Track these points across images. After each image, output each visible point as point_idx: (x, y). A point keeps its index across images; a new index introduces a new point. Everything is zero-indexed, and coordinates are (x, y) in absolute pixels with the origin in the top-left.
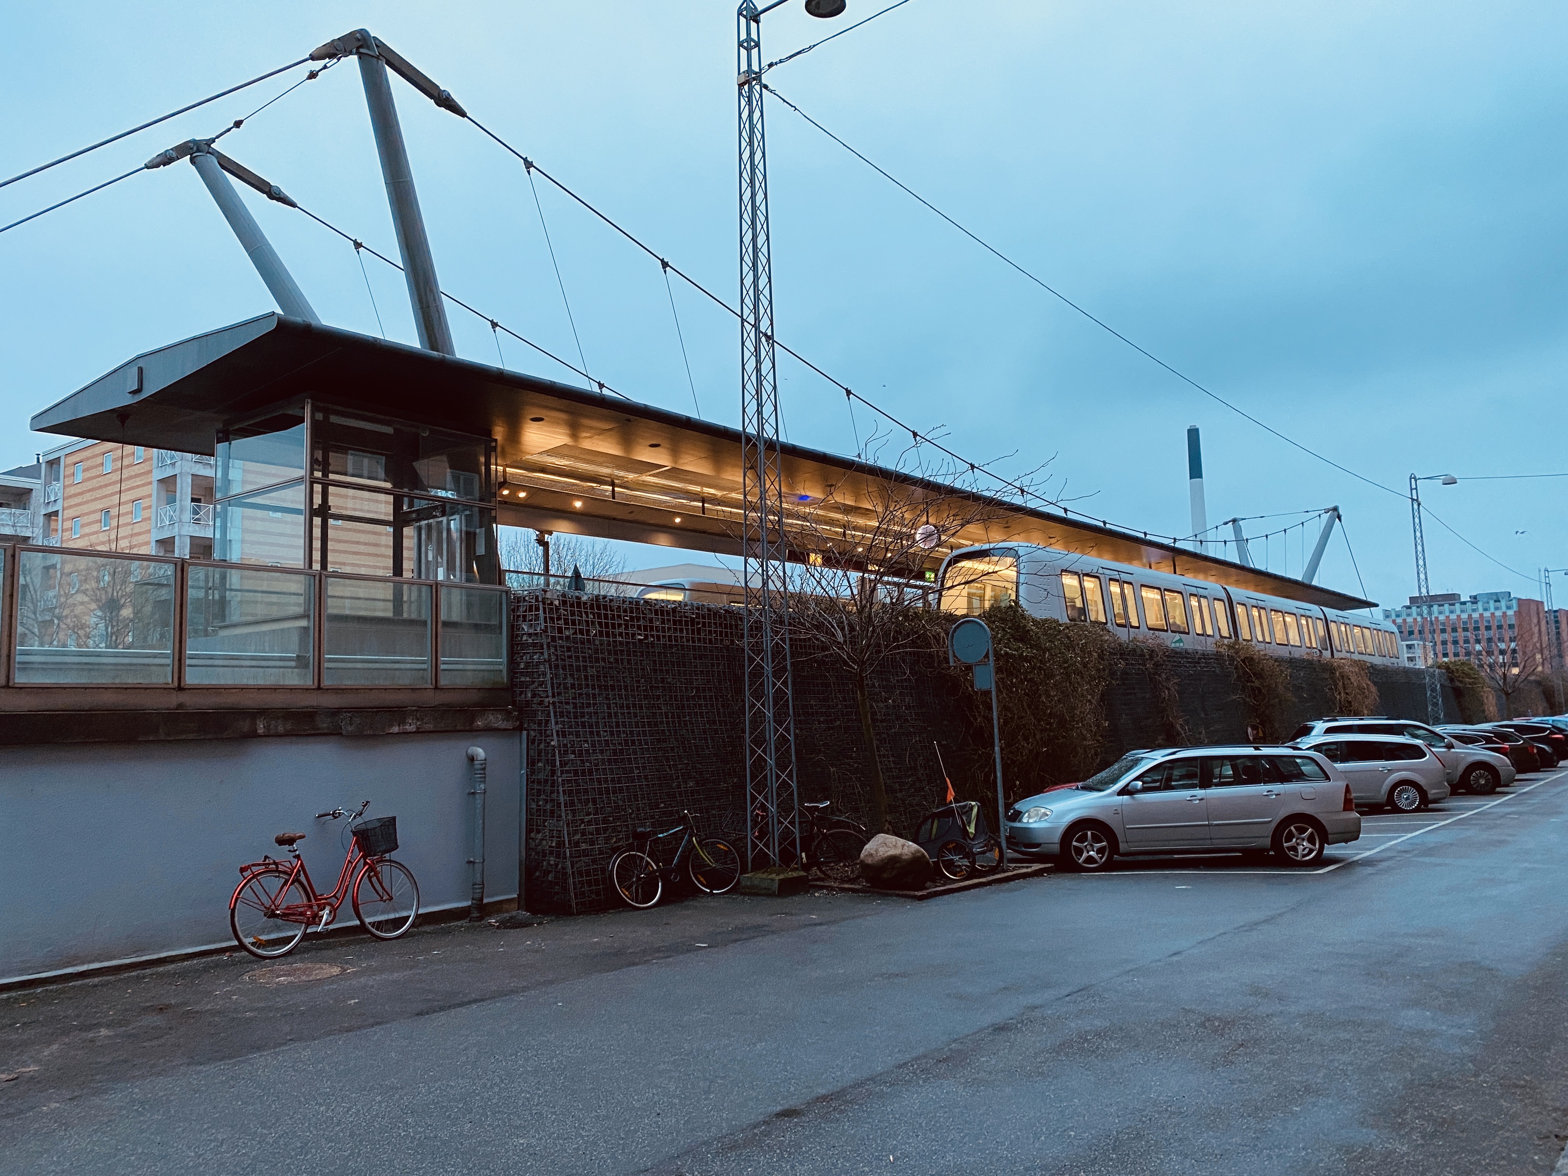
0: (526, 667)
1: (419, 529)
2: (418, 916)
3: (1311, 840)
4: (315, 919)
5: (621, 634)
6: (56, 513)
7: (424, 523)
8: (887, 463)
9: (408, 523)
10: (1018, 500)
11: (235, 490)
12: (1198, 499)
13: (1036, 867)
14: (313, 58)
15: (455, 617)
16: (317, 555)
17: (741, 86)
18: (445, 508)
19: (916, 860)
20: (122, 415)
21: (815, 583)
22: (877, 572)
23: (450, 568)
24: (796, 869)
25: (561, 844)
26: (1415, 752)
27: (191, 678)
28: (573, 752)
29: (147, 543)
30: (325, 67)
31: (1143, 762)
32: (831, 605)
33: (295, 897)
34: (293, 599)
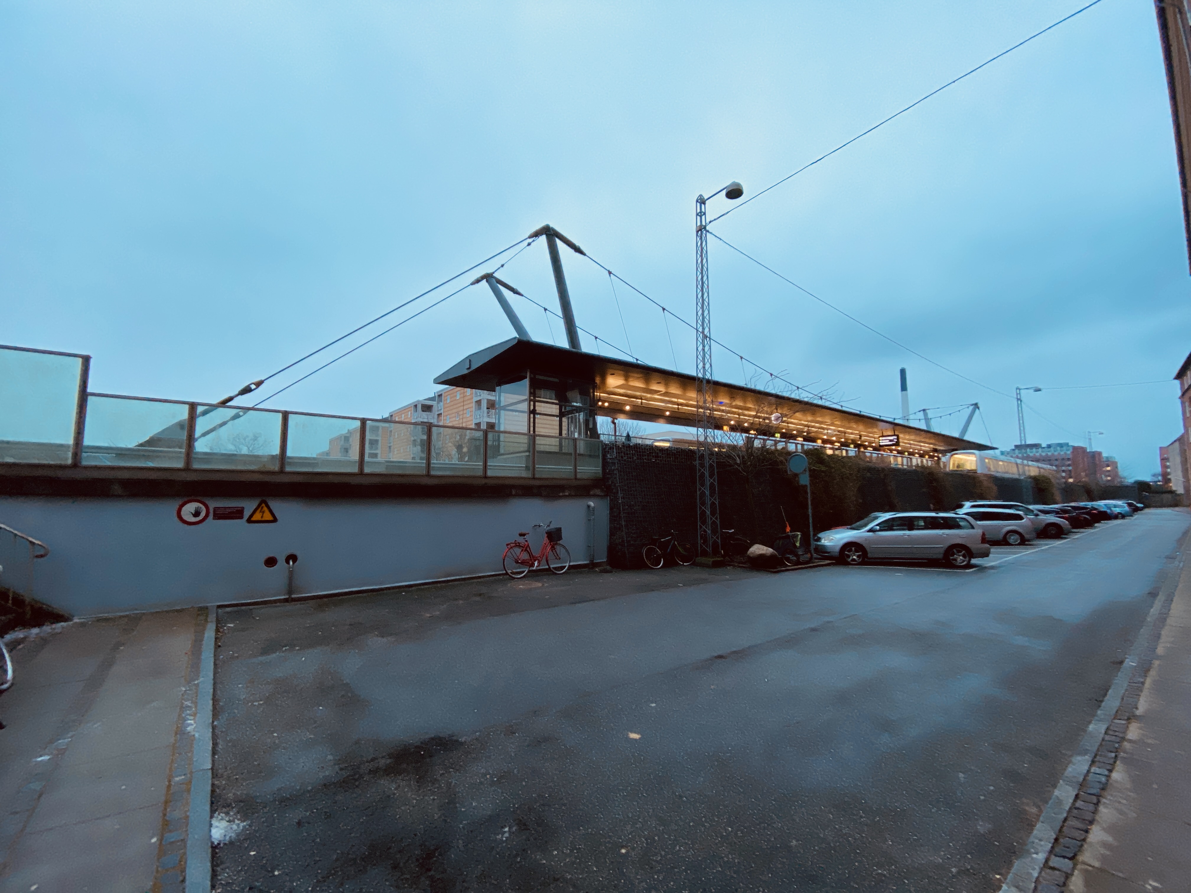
0: (609, 471)
1: (568, 418)
2: (569, 566)
3: (964, 556)
4: (532, 565)
5: (645, 459)
6: (441, 414)
7: (570, 416)
8: (760, 387)
9: (564, 416)
10: (820, 402)
11: (502, 405)
12: (905, 402)
13: (829, 562)
14: (530, 237)
15: (582, 452)
16: (532, 429)
17: (697, 232)
18: (578, 410)
19: (772, 556)
20: (463, 377)
21: (727, 438)
22: (755, 434)
23: (580, 434)
24: (719, 557)
25: (623, 541)
26: (1019, 517)
27: (490, 473)
28: (627, 505)
29: (472, 424)
30: (534, 241)
31: (879, 518)
32: (734, 448)
33: (525, 556)
34: (522, 445)
